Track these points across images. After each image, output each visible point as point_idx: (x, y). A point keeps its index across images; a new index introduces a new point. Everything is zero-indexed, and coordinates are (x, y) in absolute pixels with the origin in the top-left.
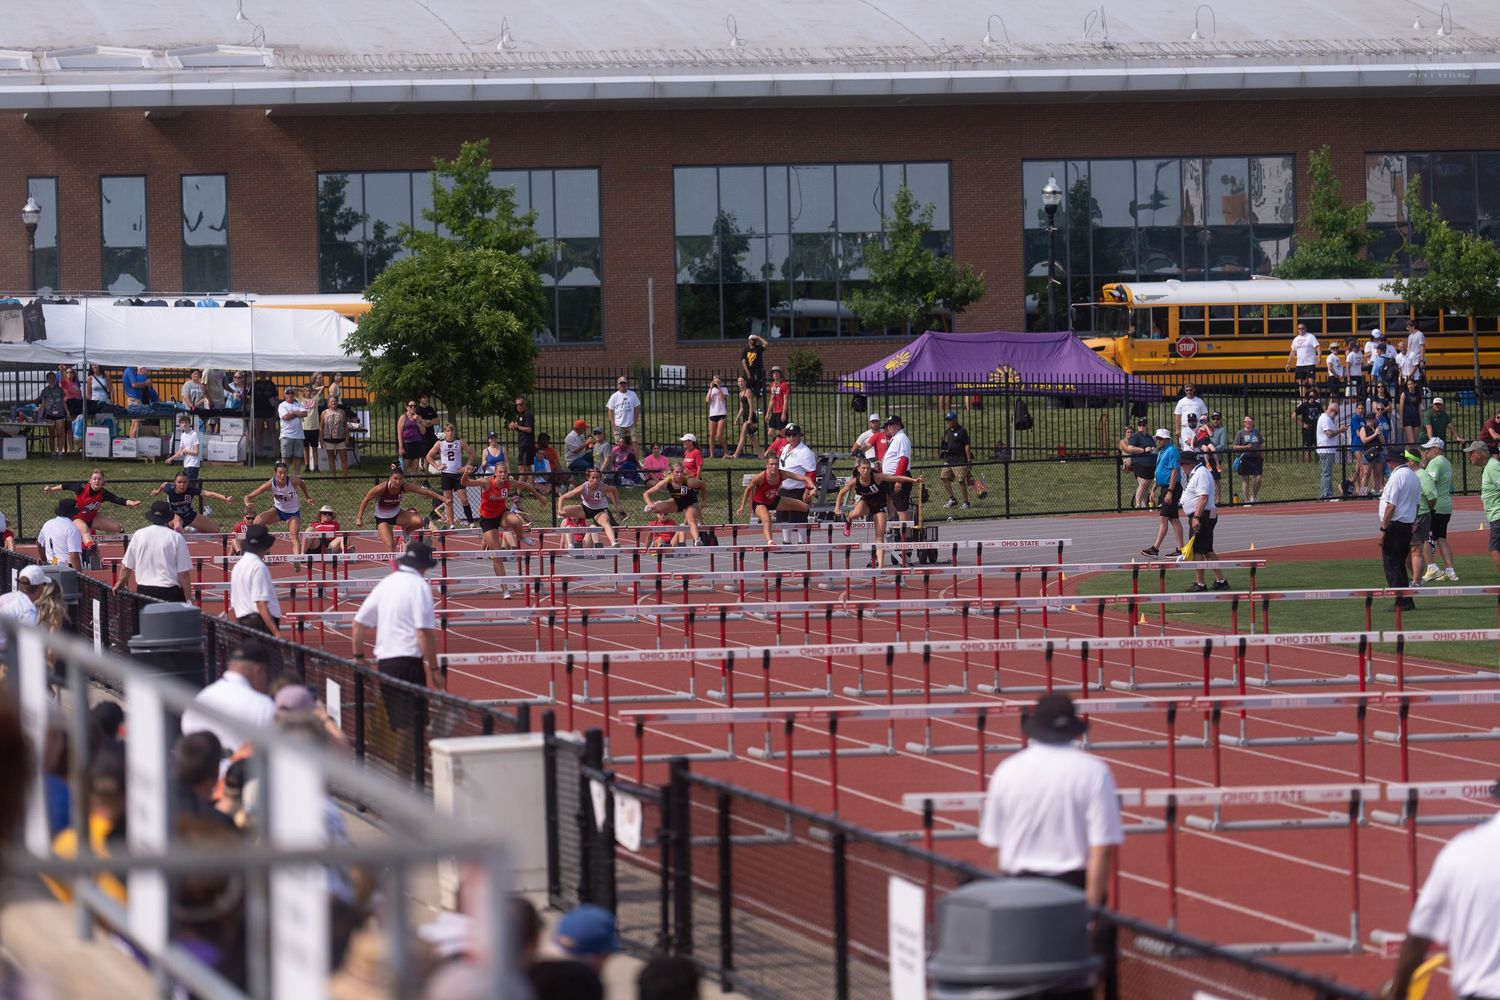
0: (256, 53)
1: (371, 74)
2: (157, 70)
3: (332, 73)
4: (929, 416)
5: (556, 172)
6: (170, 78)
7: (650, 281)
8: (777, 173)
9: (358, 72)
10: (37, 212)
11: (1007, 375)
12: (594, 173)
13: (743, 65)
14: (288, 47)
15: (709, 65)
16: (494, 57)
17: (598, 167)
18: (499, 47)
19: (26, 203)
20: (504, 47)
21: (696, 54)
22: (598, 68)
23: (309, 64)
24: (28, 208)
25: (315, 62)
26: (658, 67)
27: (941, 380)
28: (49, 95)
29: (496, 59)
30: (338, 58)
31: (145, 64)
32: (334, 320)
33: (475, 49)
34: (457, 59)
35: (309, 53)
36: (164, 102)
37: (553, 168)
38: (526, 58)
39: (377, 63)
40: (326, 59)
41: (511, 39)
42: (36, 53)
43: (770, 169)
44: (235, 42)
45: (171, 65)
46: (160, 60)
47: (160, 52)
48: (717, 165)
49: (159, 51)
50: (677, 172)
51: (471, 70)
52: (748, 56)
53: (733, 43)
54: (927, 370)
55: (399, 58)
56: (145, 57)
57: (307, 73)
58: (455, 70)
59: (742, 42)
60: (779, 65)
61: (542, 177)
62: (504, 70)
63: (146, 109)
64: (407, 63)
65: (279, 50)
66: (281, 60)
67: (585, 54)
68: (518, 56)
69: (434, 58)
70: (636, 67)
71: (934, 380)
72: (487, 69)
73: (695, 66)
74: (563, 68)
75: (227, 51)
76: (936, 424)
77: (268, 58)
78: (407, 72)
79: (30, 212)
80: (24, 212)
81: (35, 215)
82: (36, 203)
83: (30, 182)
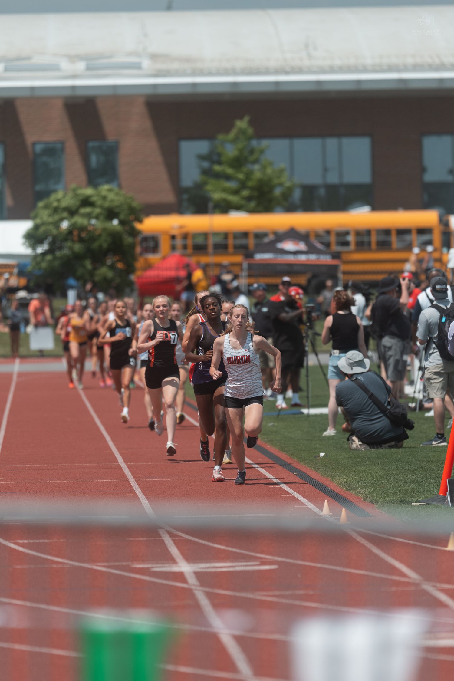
0: (139, 60)
2: (69, 71)
5: (341, 139)
12: (368, 139)
14: (163, 55)
15: (442, 66)
16: (298, 62)
17: (370, 135)
18: (306, 54)
23: (171, 67)
30: (191, 63)
33: (288, 55)
36: (68, 93)
38: (319, 62)
45: (79, 68)
46: (73, 65)
49: (73, 58)
51: (277, 72)
61: (331, 142)
62: (300, 71)
65: (154, 57)
66: (154, 65)
68: (314, 61)
70: (391, 69)
77: (146, 63)
78: (234, 72)
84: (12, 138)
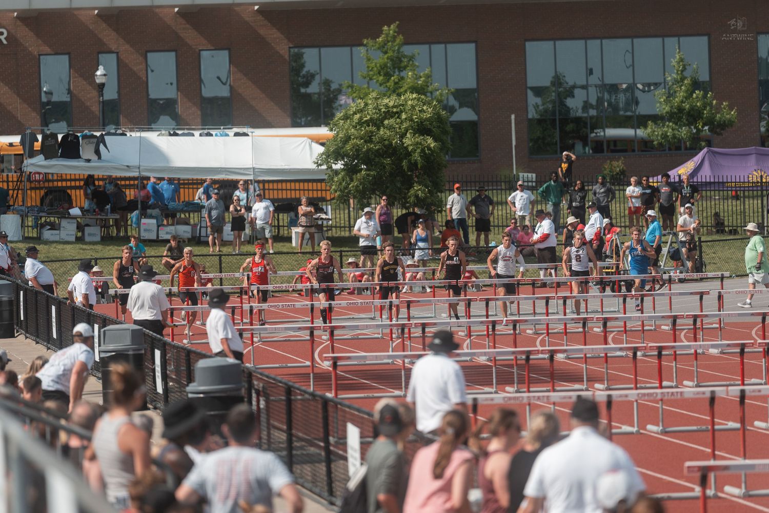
4: (705, 205)
7: (513, 117)
8: (594, 44)
10: (105, 75)
11: (762, 177)
12: (473, 46)
17: (475, 42)
19: (98, 69)
24: (98, 73)
27: (716, 180)
32: (308, 143)
37: (446, 43)
43: (589, 42)
48: (554, 39)
50: (528, 44)
54: (706, 174)
63: (176, 6)
71: (712, 180)
76: (709, 210)
79: (101, 75)
80: (97, 75)
81: (104, 77)
82: (104, 69)
83: (100, 55)
84: (124, 48)
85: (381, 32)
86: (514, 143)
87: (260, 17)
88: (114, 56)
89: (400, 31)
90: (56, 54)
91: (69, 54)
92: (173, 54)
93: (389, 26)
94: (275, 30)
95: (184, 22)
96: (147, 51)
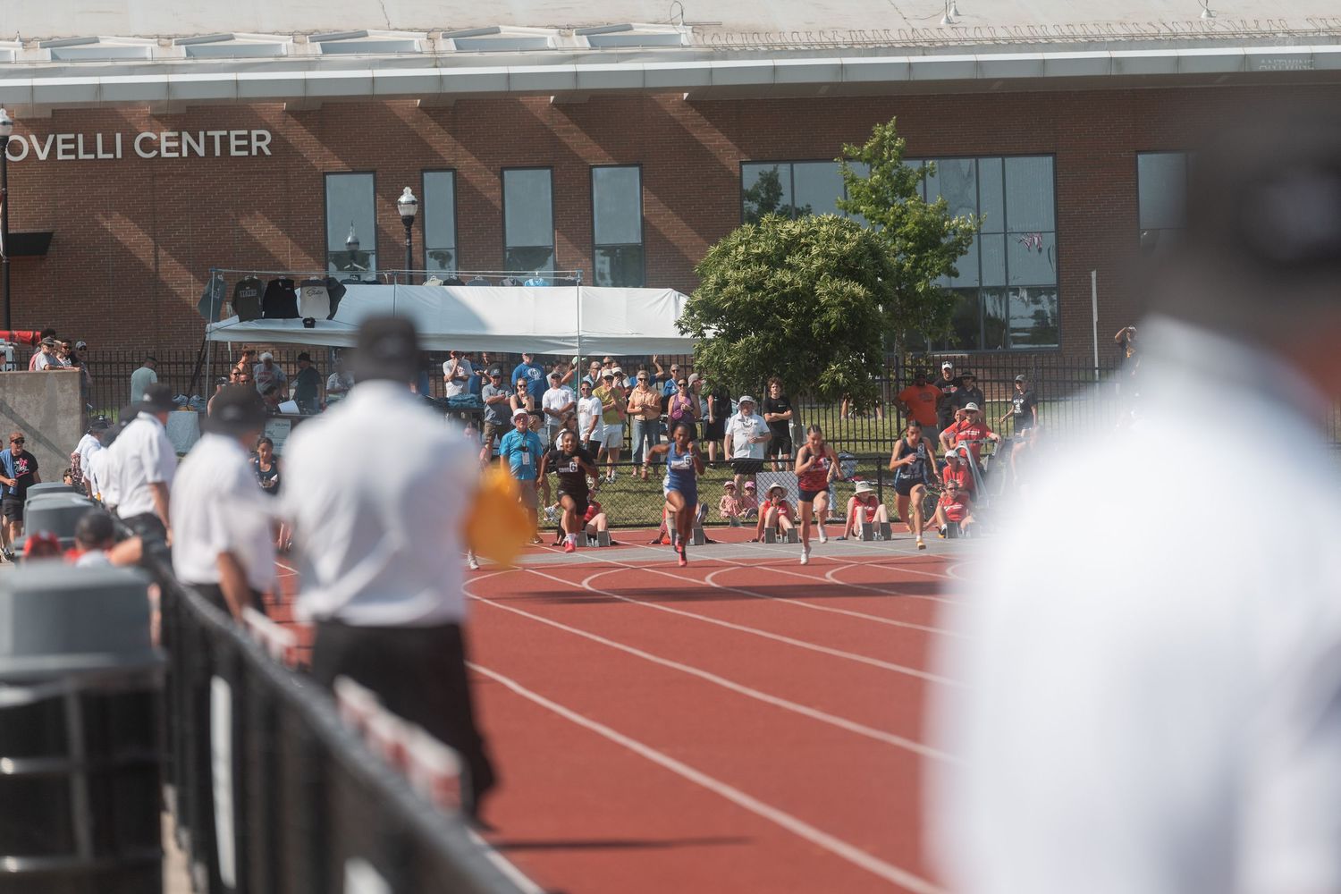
0: (673, 32)
1: (797, 53)
2: (562, 50)
3: (754, 54)
5: (1006, 160)
6: (575, 59)
9: (784, 52)
10: (413, 203)
12: (1048, 161)
13: (1211, 40)
14: (708, 24)
15: (1175, 41)
16: (936, 33)
17: (1053, 154)
18: (943, 22)
20: (949, 21)
21: (1160, 26)
22: (1049, 45)
23: (730, 42)
24: (403, 199)
25: (737, 40)
26: (1116, 45)
28: (441, 78)
29: (937, 35)
30: (762, 37)
31: (550, 44)
32: (673, 297)
33: (915, 24)
34: (894, 36)
35: (731, 32)
36: (568, 85)
37: (1003, 156)
38: (971, 34)
39: (805, 40)
40: (749, 37)
41: (957, 13)
42: (430, 33)
44: (652, 20)
45: (578, 45)
46: (566, 39)
47: (567, 31)
49: (565, 30)
51: (907, 50)
52: (1218, 28)
53: (1204, 14)
55: (830, 35)
56: (551, 38)
57: (726, 53)
58: (891, 50)
59: (1212, 13)
60: (1252, 40)
61: (990, 166)
62: (945, 49)
63: (550, 93)
64: (839, 39)
65: (697, 27)
66: (699, 38)
67: (1038, 29)
68: (962, 31)
69: (870, 34)
70: (1090, 44)
72: (926, 45)
73: (1157, 42)
74: (1010, 46)
75: (641, 29)
77: (686, 36)
78: (836, 50)
79: (407, 203)
80: (400, 203)
81: (412, 206)
82: (413, 193)
83: (425, 174)
84: (467, 162)
85: (871, 134)
86: (1095, 319)
87: (692, 112)
88: (449, 175)
89: (899, 131)
90: (355, 172)
91: (373, 172)
92: (548, 172)
93: (884, 124)
94: (718, 134)
95: (566, 119)
96: (503, 169)
